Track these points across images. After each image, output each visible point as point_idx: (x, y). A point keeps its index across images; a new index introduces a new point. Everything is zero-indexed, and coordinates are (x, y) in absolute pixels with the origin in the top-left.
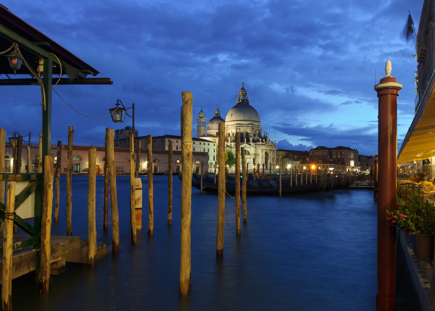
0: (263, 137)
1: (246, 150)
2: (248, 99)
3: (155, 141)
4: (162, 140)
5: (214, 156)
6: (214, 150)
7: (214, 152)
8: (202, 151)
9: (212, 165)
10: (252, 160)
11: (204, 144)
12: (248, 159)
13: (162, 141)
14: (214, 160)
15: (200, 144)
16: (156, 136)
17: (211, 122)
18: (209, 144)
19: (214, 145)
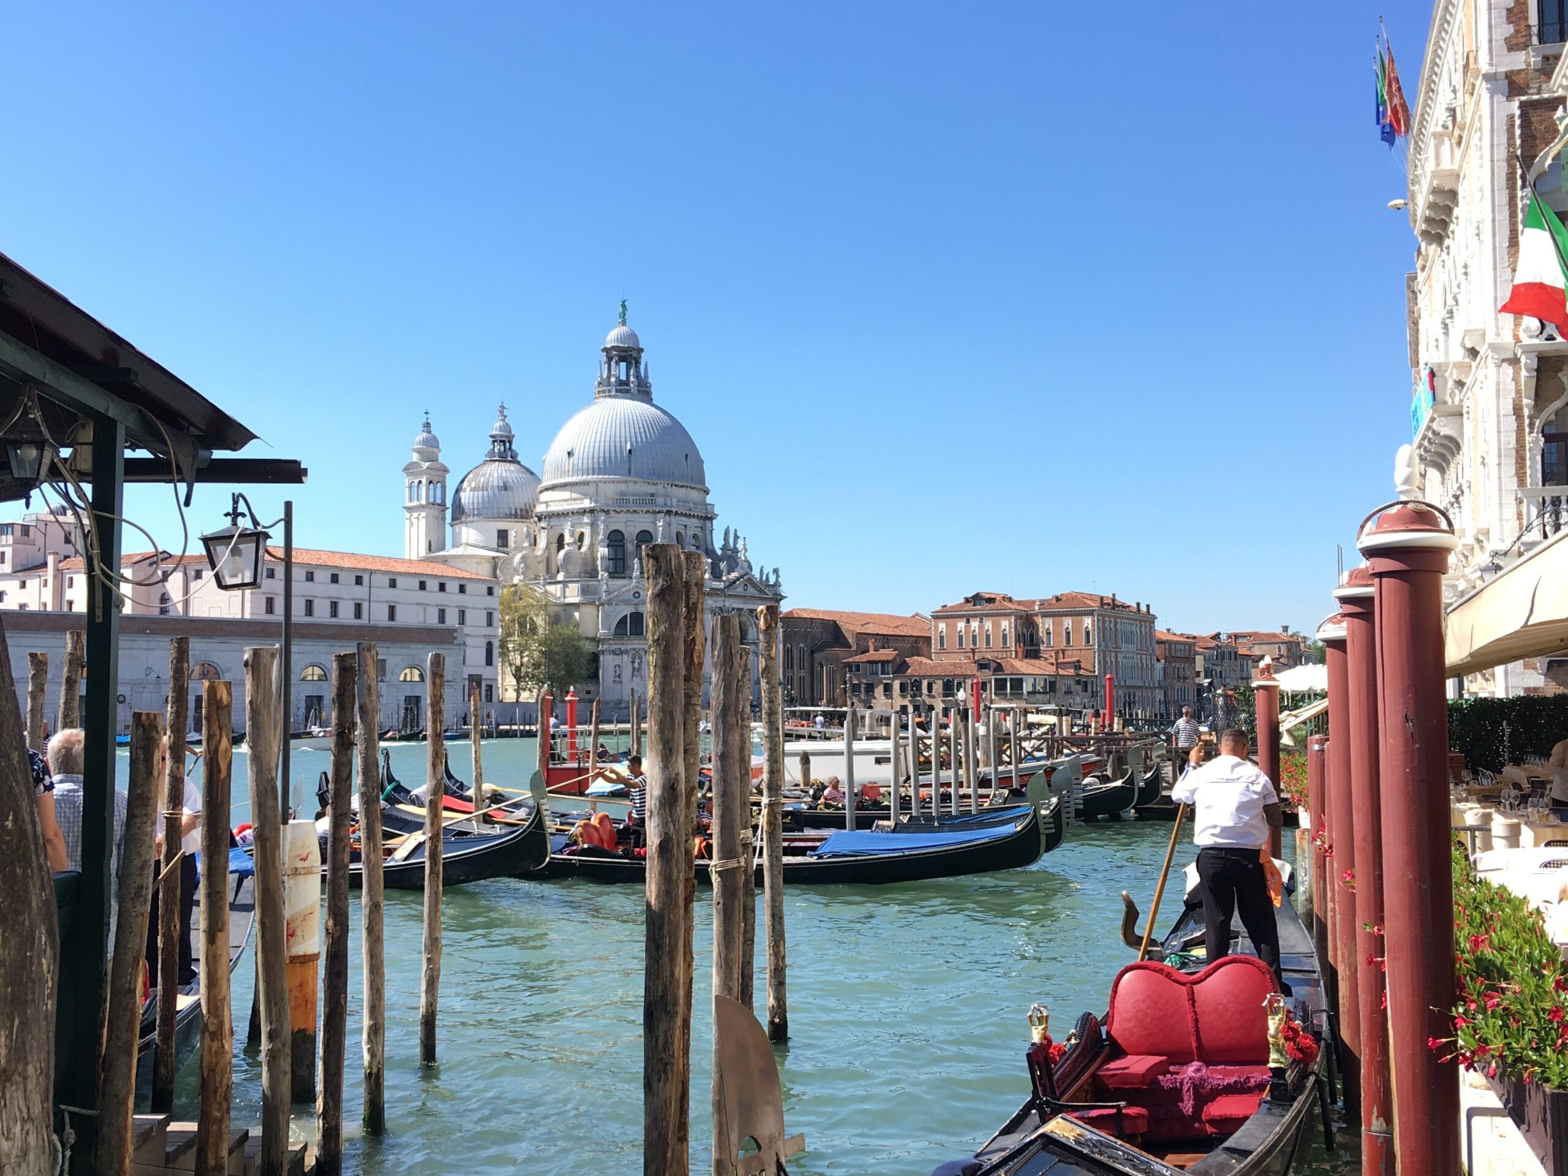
0: (719, 552)
1: (643, 614)
2: (646, 377)
3: (198, 575)
5: (490, 645)
6: (490, 615)
7: (490, 624)
8: (433, 620)
9: (479, 685)
11: (443, 588)
14: (489, 661)
15: (422, 586)
18: (462, 589)
19: (490, 591)
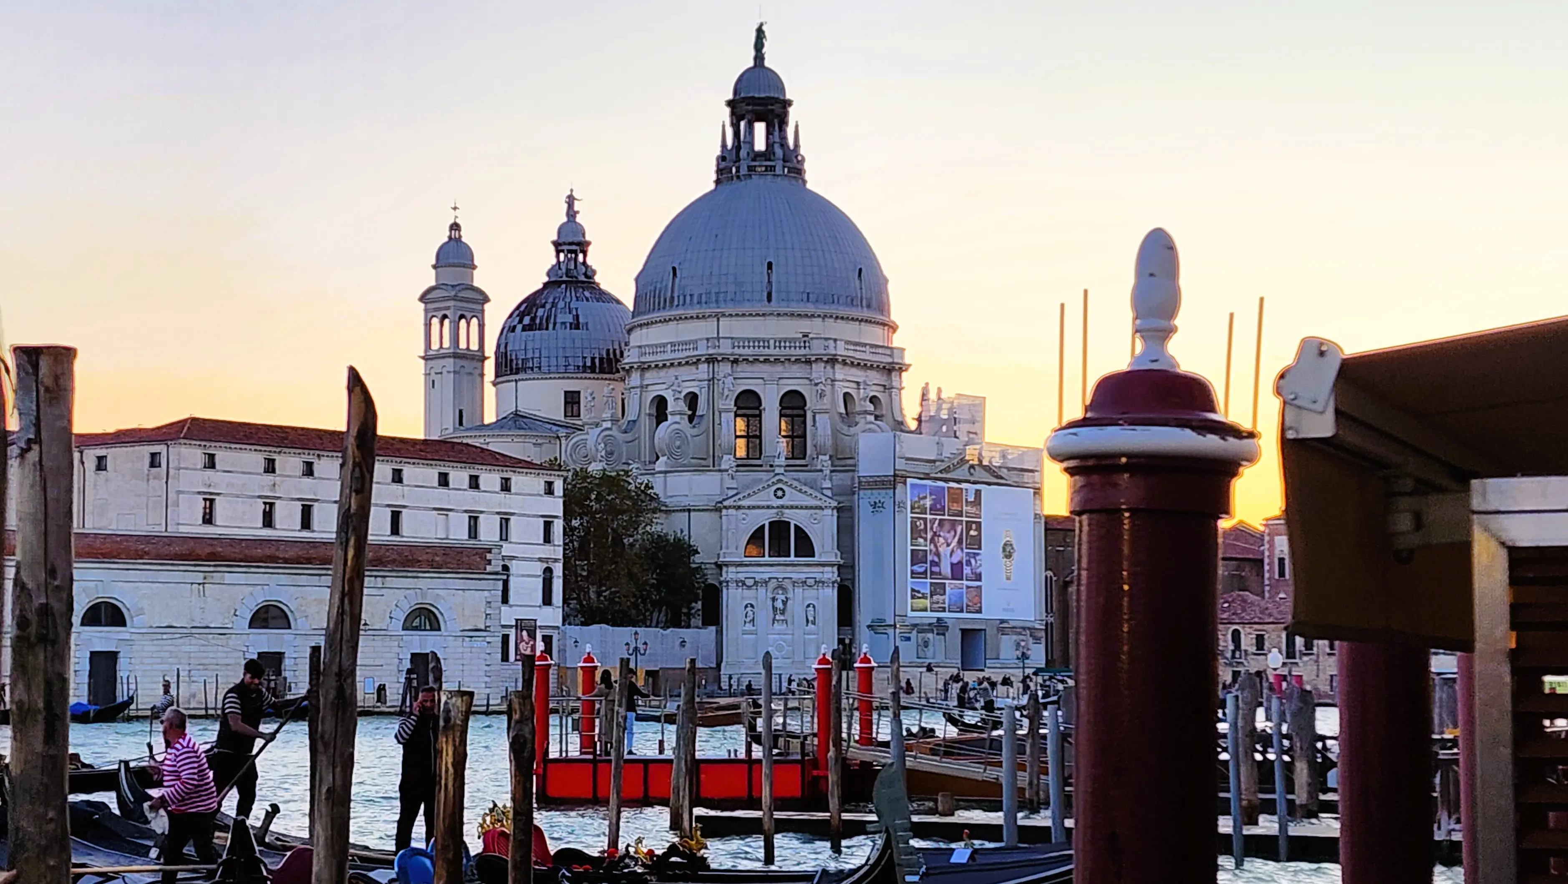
0: (912, 424)
1: (789, 523)
2: (797, 145)
3: (101, 464)
4: (153, 455)
5: (548, 571)
6: (548, 526)
7: (547, 539)
8: (459, 533)
9: (532, 636)
10: (831, 595)
11: (474, 483)
12: (799, 591)
13: (154, 461)
14: (547, 600)
15: (444, 480)
16: (111, 430)
17: (527, 320)
18: (506, 486)
19: (549, 490)
